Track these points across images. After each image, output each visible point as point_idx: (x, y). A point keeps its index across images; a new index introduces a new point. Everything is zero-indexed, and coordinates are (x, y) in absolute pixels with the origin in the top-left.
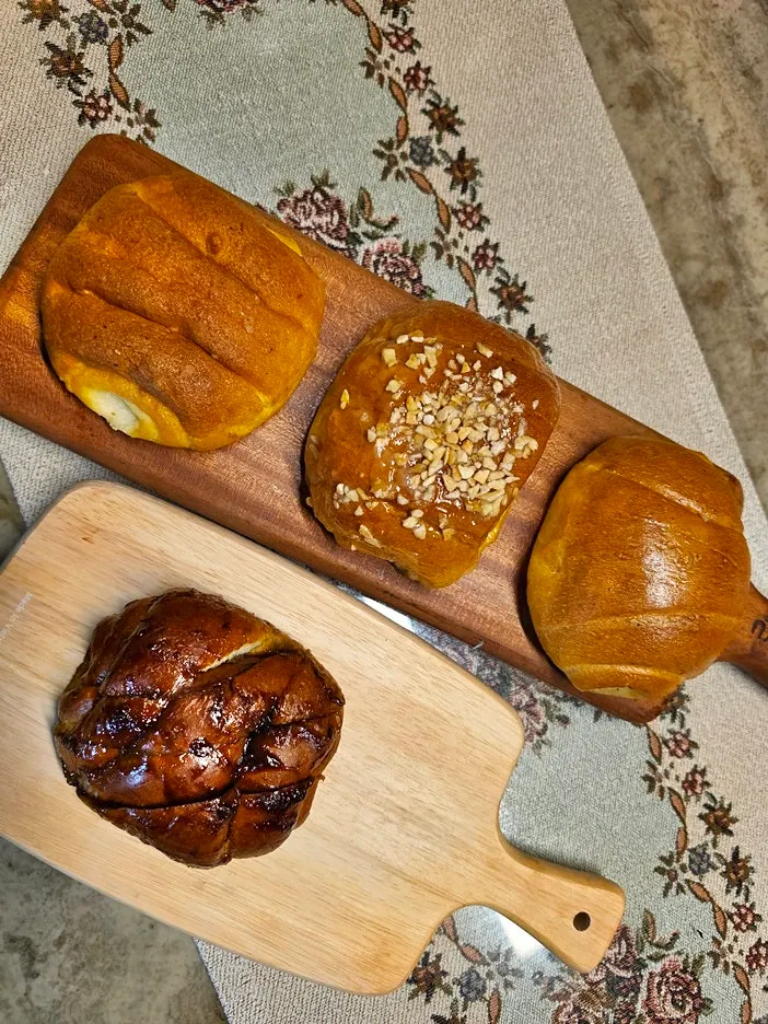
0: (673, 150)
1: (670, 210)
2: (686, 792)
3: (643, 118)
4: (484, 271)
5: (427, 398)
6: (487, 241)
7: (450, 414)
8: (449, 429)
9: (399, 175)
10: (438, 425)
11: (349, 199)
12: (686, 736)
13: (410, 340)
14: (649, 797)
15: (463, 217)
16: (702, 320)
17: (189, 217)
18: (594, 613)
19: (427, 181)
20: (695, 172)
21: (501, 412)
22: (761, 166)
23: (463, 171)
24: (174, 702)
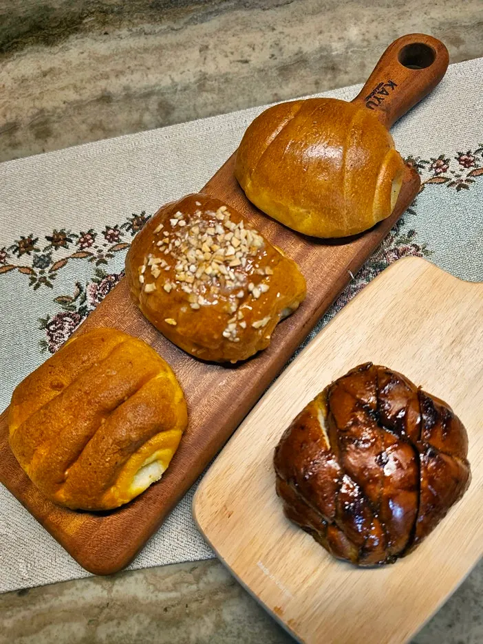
0: (77, 120)
1: (111, 126)
2: (472, 166)
3: (55, 134)
4: (121, 237)
5: (179, 267)
6: (103, 233)
7: (192, 255)
8: (202, 257)
9: (52, 277)
10: (198, 263)
11: (59, 309)
12: (434, 161)
13: (144, 274)
14: (471, 189)
15: (86, 244)
16: (179, 117)
17: (37, 398)
18: (339, 192)
19: (59, 261)
20: (92, 109)
21: (198, 224)
22: (98, 74)
23: (59, 239)
24: (346, 470)
